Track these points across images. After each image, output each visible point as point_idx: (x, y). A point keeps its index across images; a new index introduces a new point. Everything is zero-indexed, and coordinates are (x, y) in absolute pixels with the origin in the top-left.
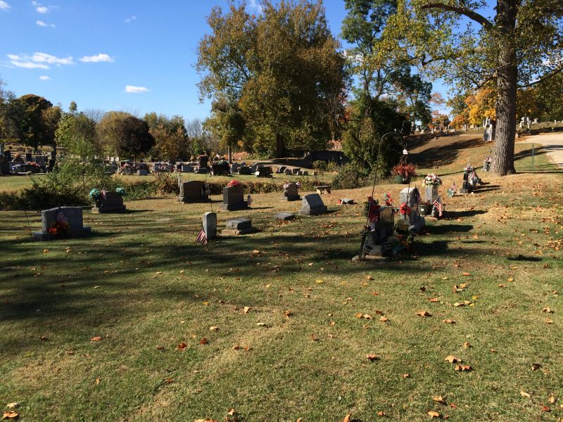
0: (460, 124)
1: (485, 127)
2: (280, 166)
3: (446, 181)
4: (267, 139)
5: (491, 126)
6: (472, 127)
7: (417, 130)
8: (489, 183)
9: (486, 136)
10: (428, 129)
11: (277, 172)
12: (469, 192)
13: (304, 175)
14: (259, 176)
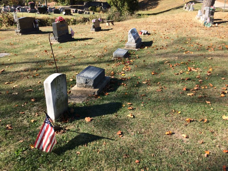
13: (88, 14)
14: (65, 15)
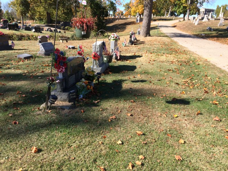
0: (127, 15)
1: (137, 17)
2: (48, 28)
3: (122, 38)
4: (42, 14)
5: (139, 16)
6: (132, 16)
7: (111, 16)
8: (140, 40)
9: (137, 20)
10: (115, 16)
11: (46, 31)
12: (132, 44)
13: (59, 32)
14: (35, 32)
